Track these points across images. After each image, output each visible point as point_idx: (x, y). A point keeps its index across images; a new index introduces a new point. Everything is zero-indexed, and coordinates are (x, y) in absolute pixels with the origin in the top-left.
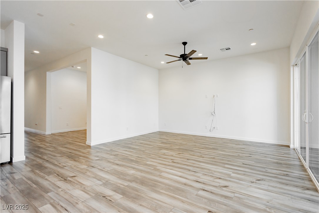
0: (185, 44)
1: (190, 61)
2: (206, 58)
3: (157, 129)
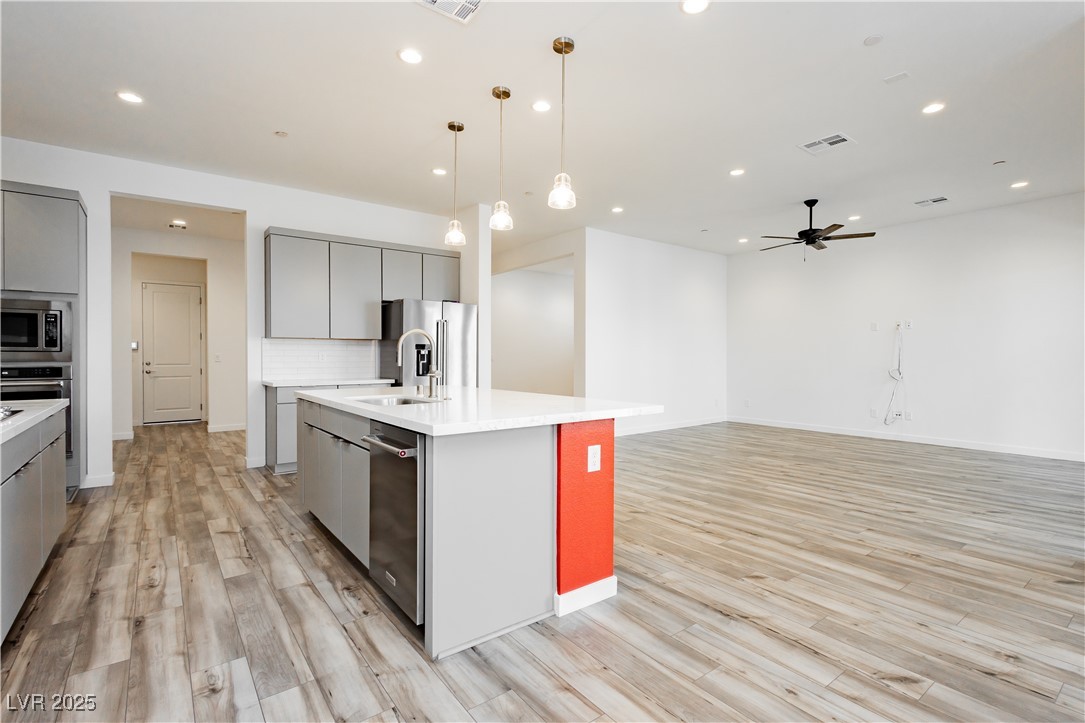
1: (825, 243)
2: (873, 234)
3: (723, 416)
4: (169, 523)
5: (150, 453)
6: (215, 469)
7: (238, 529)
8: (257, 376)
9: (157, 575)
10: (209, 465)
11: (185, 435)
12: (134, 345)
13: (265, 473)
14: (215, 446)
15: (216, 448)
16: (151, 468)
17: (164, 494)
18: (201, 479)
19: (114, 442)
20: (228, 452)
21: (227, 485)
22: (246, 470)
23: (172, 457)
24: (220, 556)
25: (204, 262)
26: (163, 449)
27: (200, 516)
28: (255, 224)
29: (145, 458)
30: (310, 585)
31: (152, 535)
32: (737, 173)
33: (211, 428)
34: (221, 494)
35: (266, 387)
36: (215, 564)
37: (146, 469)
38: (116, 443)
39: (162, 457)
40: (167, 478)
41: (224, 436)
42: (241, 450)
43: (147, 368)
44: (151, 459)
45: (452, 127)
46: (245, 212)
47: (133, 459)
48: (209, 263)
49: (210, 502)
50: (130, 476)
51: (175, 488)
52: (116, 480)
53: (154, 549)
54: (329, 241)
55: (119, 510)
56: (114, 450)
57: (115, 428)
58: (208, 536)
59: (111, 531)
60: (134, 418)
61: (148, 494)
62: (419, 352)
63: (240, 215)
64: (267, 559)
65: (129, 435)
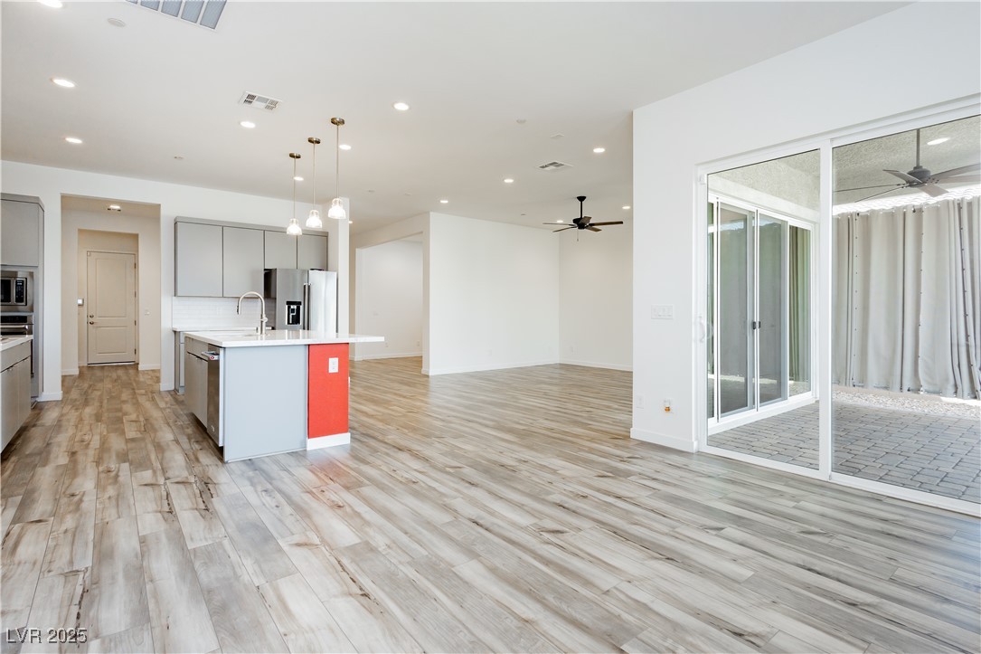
0: (581, 199)
2: (622, 223)
3: (555, 359)
4: (98, 418)
5: (91, 383)
6: (137, 391)
7: (142, 419)
8: (167, 324)
9: (86, 438)
10: (133, 389)
11: (120, 372)
12: (80, 302)
13: (173, 393)
14: (141, 379)
15: (142, 379)
16: (90, 391)
17: (97, 404)
18: (125, 396)
19: (62, 376)
20: (149, 382)
21: (142, 400)
22: (160, 392)
23: (108, 385)
24: (126, 430)
25: (136, 237)
26: (102, 380)
27: (120, 414)
28: (167, 214)
29: (86, 385)
30: (177, 441)
31: (86, 422)
32: (509, 181)
33: (141, 367)
34: (137, 404)
35: (175, 332)
36: (123, 433)
37: (86, 392)
38: (64, 378)
39: (99, 385)
40: (101, 396)
41: (150, 373)
42: (158, 380)
43: (91, 320)
44: (90, 386)
45: (292, 156)
46: (160, 205)
47: (77, 386)
48: (140, 236)
49: (128, 407)
50: (75, 394)
51: (106, 401)
52: (63, 398)
53: (86, 428)
54: (223, 226)
55: (65, 411)
56: (63, 381)
57: (63, 366)
58: (123, 423)
59: (59, 421)
60: (79, 359)
61: (86, 403)
62: (289, 307)
63: (156, 209)
64: (155, 431)
65: (76, 372)
